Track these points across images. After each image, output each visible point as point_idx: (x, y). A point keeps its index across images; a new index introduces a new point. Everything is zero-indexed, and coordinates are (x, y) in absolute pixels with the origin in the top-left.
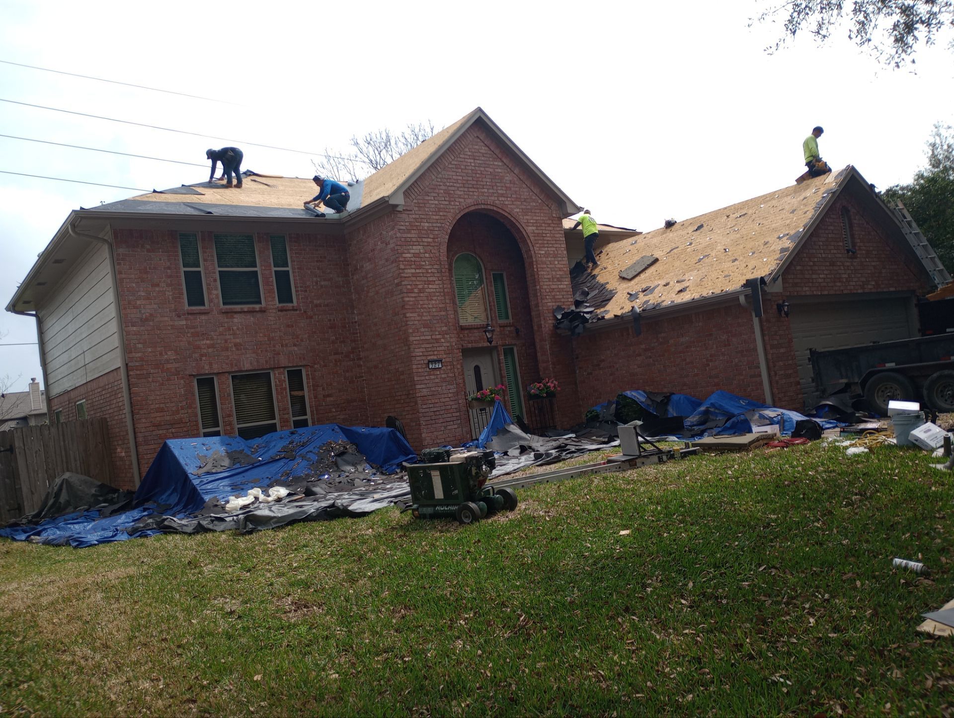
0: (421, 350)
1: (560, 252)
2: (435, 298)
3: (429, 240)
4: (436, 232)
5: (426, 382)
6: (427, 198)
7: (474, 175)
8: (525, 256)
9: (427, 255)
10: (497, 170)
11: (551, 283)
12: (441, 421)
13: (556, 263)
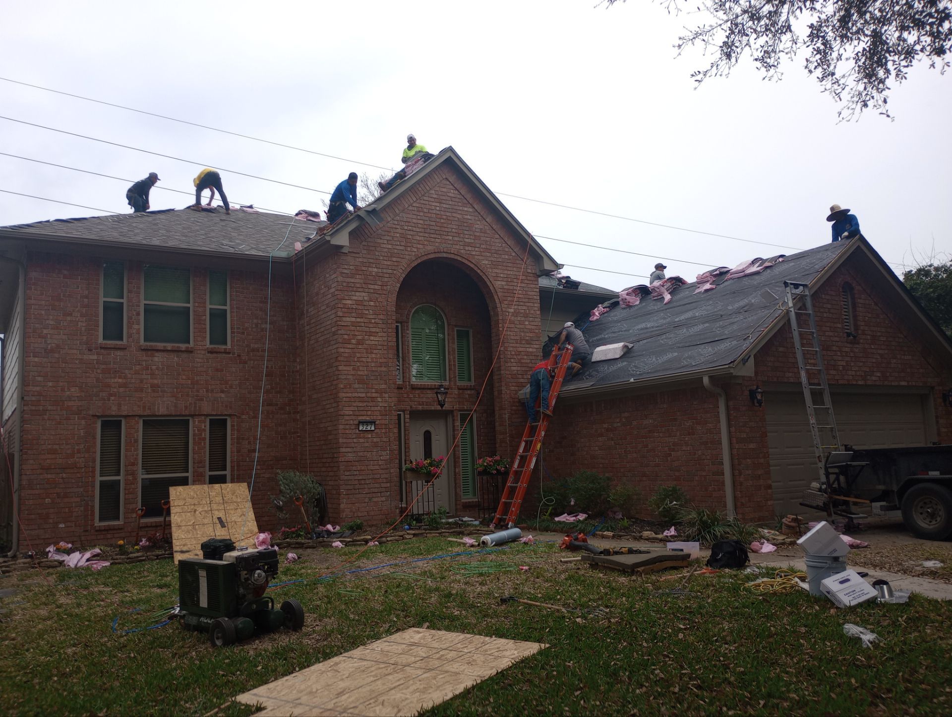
0: (352, 408)
1: (532, 312)
2: (375, 351)
3: (376, 287)
4: (386, 279)
5: (353, 445)
6: (379, 241)
7: (438, 220)
8: (492, 313)
9: (372, 304)
10: (466, 217)
11: (518, 345)
12: (366, 491)
13: (527, 323)
